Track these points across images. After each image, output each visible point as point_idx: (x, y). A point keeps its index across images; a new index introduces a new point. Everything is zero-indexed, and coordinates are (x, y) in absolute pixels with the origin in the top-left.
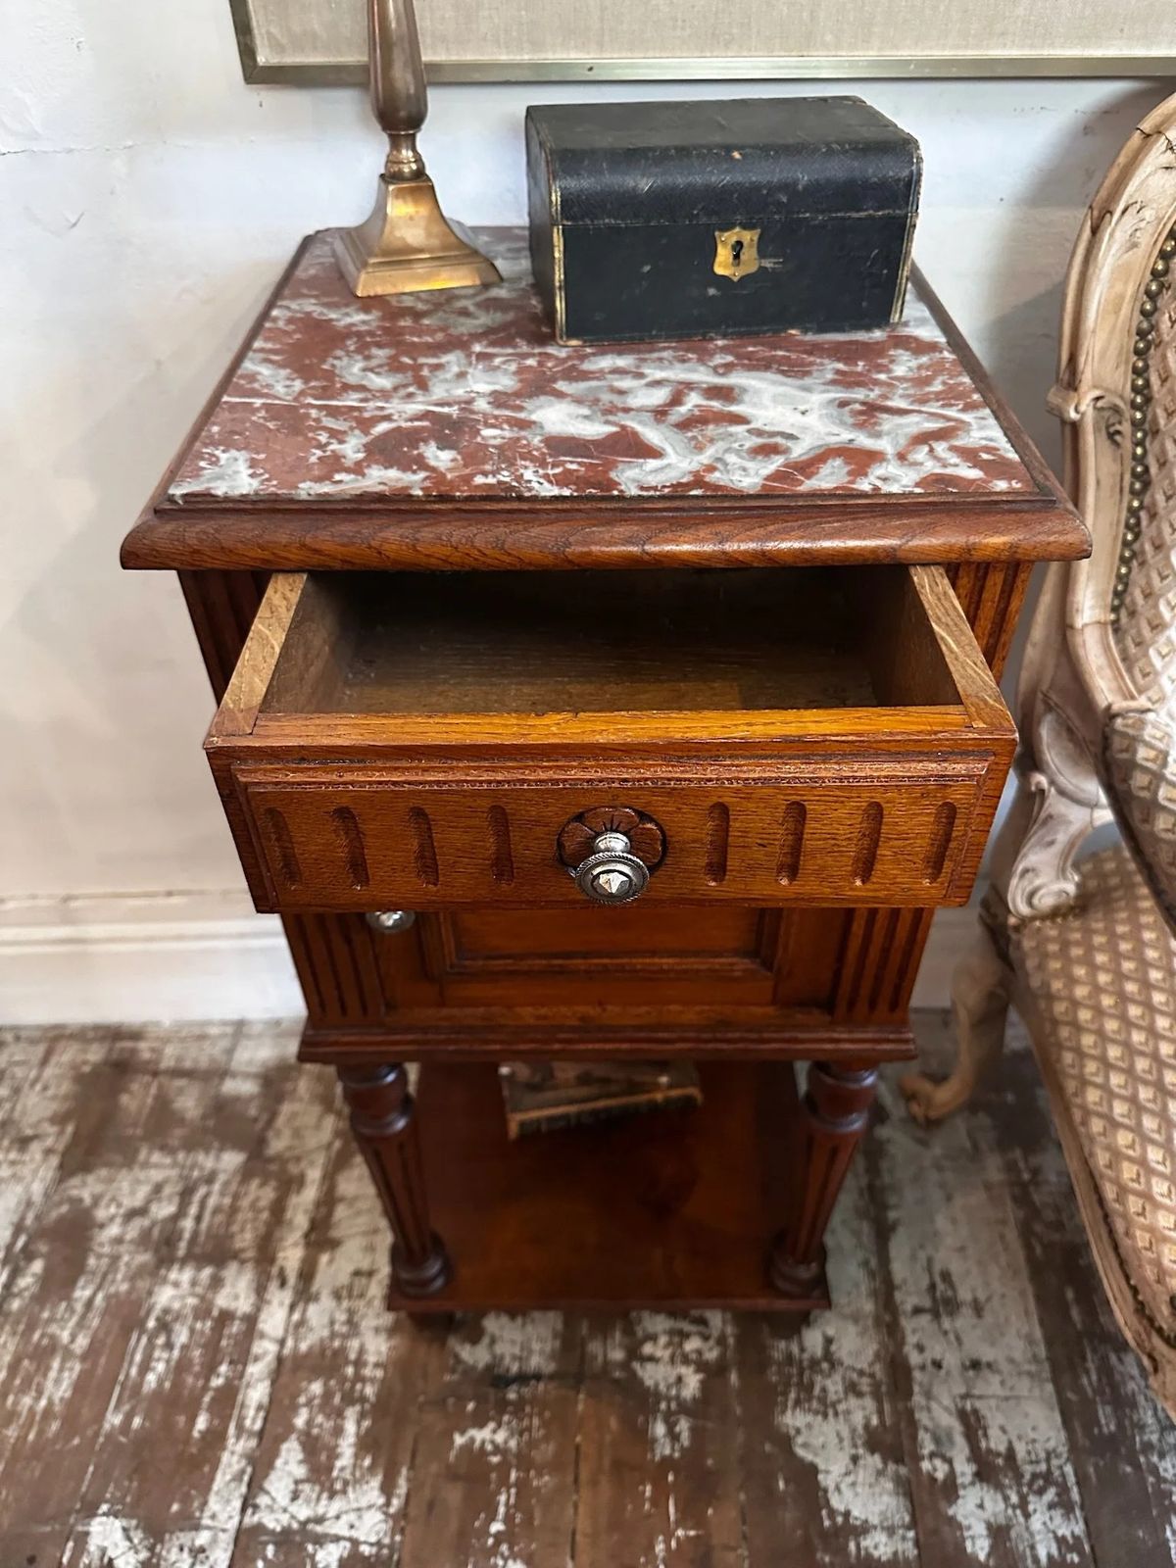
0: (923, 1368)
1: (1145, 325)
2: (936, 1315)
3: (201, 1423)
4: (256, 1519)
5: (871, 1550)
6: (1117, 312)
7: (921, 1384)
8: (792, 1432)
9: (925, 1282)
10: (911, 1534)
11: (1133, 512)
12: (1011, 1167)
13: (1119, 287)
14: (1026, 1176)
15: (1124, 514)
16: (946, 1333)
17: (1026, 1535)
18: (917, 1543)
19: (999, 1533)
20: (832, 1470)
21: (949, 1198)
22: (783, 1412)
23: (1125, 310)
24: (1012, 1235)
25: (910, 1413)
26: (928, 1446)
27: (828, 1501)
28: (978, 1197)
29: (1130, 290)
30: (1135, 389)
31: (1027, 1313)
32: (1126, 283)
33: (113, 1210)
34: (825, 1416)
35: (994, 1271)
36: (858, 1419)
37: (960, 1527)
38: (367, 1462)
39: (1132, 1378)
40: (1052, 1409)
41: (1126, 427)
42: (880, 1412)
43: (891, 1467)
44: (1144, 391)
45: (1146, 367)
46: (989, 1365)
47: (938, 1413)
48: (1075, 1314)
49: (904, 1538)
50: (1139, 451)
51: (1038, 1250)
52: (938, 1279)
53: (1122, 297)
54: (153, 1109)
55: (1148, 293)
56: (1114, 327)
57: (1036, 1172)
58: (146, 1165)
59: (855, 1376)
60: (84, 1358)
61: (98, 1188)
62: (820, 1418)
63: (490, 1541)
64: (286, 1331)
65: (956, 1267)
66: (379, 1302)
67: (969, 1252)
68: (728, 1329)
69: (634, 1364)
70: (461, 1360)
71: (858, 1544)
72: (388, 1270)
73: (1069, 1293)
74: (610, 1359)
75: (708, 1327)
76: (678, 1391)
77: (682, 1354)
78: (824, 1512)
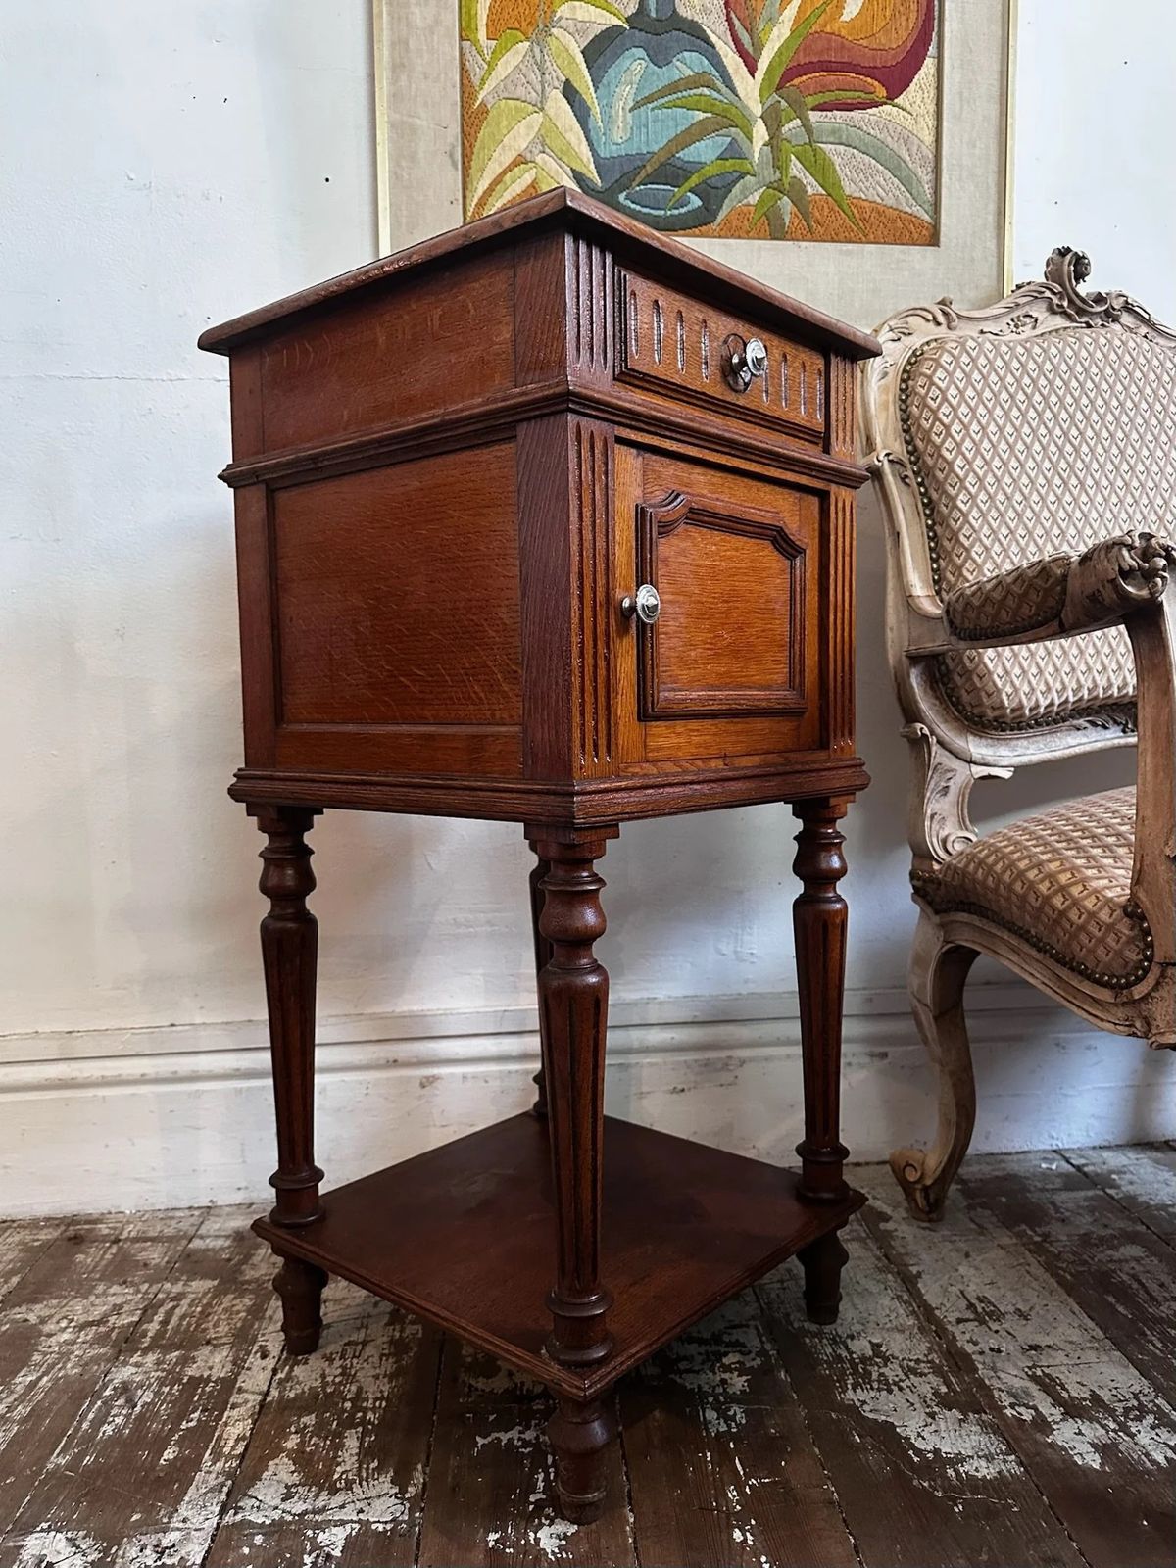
0: (982, 1353)
1: (905, 417)
2: (982, 1322)
3: (169, 1454)
4: (239, 1517)
5: (973, 1472)
6: (887, 409)
7: (983, 1364)
8: (858, 1404)
9: (963, 1304)
10: (1012, 1458)
11: (930, 528)
12: (1020, 1235)
13: (884, 397)
14: (1037, 1239)
15: (925, 530)
16: (997, 1332)
17: (1137, 1448)
18: (1021, 1464)
19: (1105, 1450)
20: (912, 1426)
21: (967, 1256)
22: (844, 1391)
23: (891, 408)
24: (1039, 1272)
25: (981, 1383)
26: (1007, 1401)
27: (912, 1444)
28: (995, 1254)
29: (891, 398)
30: (910, 453)
31: (1073, 1313)
32: (887, 394)
33: (63, 1324)
34: (890, 1391)
35: (1032, 1294)
36: (926, 1389)
37: (1063, 1448)
38: (376, 1464)
40: (1127, 1367)
41: (910, 473)
42: (948, 1384)
43: (972, 1417)
44: (914, 452)
45: (912, 439)
46: (1049, 1346)
47: (1009, 1378)
48: (1121, 1309)
49: (1005, 1462)
50: (923, 490)
51: (1069, 1278)
52: (974, 1301)
53: (888, 402)
54: (111, 1262)
55: (901, 400)
56: (887, 419)
57: (1046, 1235)
58: (105, 1294)
59: (912, 1363)
60: (22, 1421)
61: (46, 1313)
62: (884, 1392)
63: (531, 1507)
64: (269, 1386)
65: (989, 1293)
66: (376, 1360)
67: (999, 1284)
68: (768, 1346)
69: (673, 1376)
70: (477, 1389)
71: (957, 1472)
72: (385, 1339)
73: (1111, 1299)
74: (643, 1373)
75: (745, 1347)
76: (725, 1389)
77: (723, 1365)
78: (911, 1452)
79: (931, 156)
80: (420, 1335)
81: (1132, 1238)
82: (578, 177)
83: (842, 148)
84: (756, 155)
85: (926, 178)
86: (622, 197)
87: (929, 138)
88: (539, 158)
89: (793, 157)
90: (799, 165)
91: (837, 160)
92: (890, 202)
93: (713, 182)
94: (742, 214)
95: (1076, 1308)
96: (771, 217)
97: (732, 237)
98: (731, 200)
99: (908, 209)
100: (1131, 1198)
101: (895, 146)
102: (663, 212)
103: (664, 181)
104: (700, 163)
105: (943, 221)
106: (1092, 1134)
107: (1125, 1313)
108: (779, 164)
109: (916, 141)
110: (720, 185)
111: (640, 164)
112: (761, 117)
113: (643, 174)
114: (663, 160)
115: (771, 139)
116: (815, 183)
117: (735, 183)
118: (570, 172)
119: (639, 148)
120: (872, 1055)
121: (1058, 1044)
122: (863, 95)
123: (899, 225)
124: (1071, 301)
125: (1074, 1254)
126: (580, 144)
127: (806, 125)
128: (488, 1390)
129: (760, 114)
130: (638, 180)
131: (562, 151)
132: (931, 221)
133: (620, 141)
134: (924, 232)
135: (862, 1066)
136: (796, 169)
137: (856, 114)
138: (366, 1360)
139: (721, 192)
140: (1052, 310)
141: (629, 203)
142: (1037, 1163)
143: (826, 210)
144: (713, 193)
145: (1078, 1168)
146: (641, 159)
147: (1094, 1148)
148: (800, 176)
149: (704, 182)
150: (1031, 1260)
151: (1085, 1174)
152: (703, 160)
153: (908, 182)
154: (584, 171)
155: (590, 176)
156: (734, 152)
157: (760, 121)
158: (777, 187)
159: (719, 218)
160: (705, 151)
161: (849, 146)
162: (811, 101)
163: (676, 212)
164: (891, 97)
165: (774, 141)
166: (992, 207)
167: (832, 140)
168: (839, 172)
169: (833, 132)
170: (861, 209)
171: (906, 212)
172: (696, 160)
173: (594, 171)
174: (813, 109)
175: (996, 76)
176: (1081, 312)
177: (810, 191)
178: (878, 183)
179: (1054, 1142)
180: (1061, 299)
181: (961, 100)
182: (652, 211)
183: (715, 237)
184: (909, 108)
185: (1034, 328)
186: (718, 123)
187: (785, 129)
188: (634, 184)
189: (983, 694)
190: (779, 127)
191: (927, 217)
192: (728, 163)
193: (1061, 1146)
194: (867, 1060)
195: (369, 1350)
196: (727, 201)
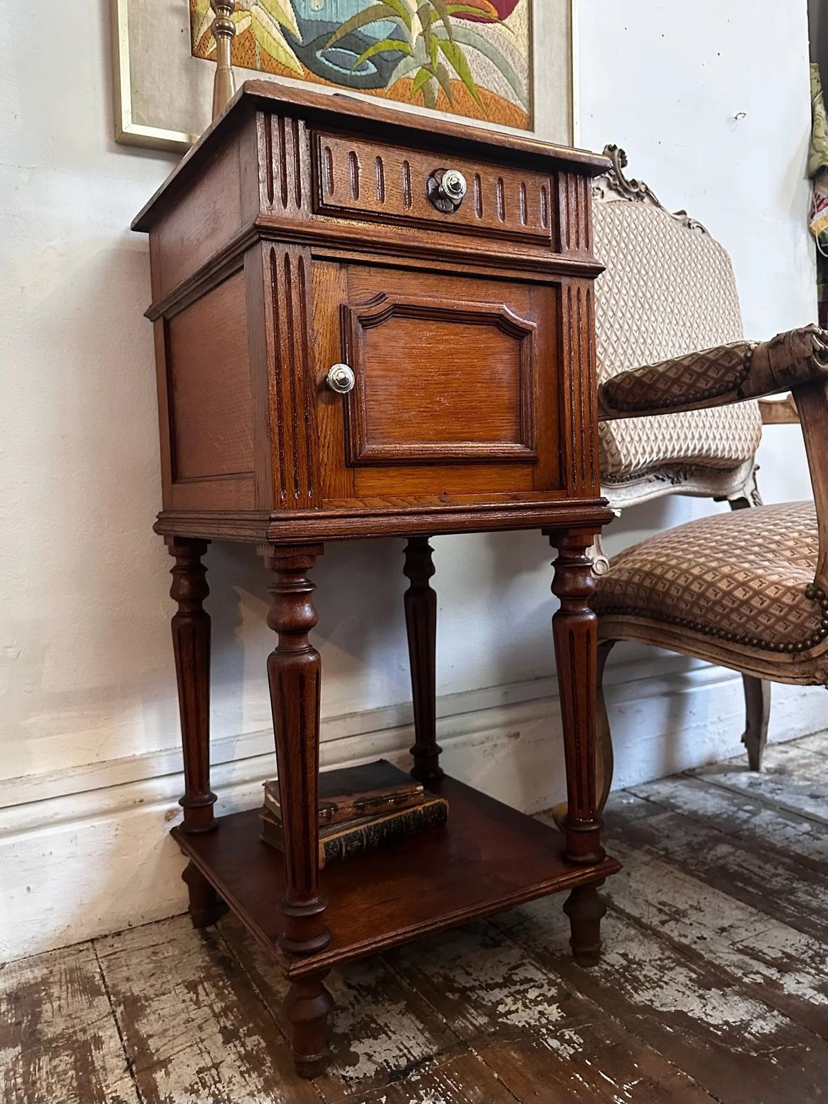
0: (695, 942)
2: (677, 920)
5: (761, 1031)
7: (702, 950)
8: (649, 1003)
9: (655, 910)
10: (775, 1013)
12: (649, 852)
14: (662, 853)
16: (691, 924)
18: (784, 1015)
19: (822, 988)
20: (694, 1007)
21: (629, 874)
22: (632, 996)
24: (682, 875)
25: (710, 963)
26: (738, 972)
27: (707, 1023)
28: (645, 869)
31: (726, 899)
34: (661, 987)
35: (690, 892)
36: (682, 979)
37: (798, 996)
39: (811, 900)
40: (786, 928)
42: (693, 971)
43: (728, 990)
46: (731, 926)
47: (726, 956)
48: (751, 889)
49: (774, 1017)
51: (703, 875)
52: (660, 907)
57: (665, 849)
59: (658, 962)
62: (658, 989)
65: (664, 898)
66: (238, 1078)
67: (665, 890)
68: (551, 976)
69: (500, 1020)
70: (351, 1078)
71: (750, 1033)
72: (233, 1057)
73: (740, 884)
74: (478, 1024)
75: (536, 981)
76: (547, 1019)
77: (531, 1001)
78: (711, 1029)
79: (526, 66)
80: (263, 1044)
81: (717, 840)
82: (285, 32)
83: (471, 48)
84: (414, 41)
85: (525, 82)
86: (318, 54)
87: (525, 54)
88: (254, 9)
89: (439, 48)
90: (444, 55)
91: (468, 58)
92: (503, 94)
93: (385, 55)
94: (406, 85)
95: (725, 896)
96: (426, 91)
97: (399, 100)
98: (398, 72)
99: (513, 101)
100: (694, 813)
101: (504, 54)
102: (348, 72)
103: (349, 47)
104: (375, 39)
105: (536, 114)
106: (642, 774)
107: (755, 891)
108: (430, 52)
109: (517, 54)
110: (389, 59)
111: (331, 30)
112: (417, 13)
113: (334, 39)
114: (349, 30)
115: (424, 31)
116: (454, 71)
117: (400, 59)
118: (278, 26)
119: (331, 18)
120: (510, 736)
121: (620, 711)
122: (483, 12)
123: (508, 112)
124: (620, 182)
125: (693, 858)
126: (285, 5)
127: (446, 25)
128: (361, 1076)
129: (416, 10)
130: (330, 43)
131: (271, 7)
132: (527, 113)
133: (316, 9)
134: (524, 120)
135: (504, 745)
136: (441, 57)
137: (479, 25)
138: (230, 1082)
139: (390, 64)
140: (610, 186)
141: (323, 59)
142: (619, 800)
143: (462, 94)
144: (385, 64)
145: (646, 799)
146: (333, 27)
147: (644, 784)
148: (444, 63)
149: (378, 54)
150: (671, 869)
151: (653, 802)
152: (377, 37)
153: (512, 82)
154: (289, 27)
155: (292, 31)
156: (398, 35)
157: (416, 16)
158: (428, 68)
159: (390, 84)
160: (378, 30)
161: (475, 48)
162: (451, 9)
163: (358, 74)
164: (501, 18)
165: (426, 33)
166: (565, 110)
167: (463, 40)
168: (470, 65)
169: (465, 35)
170: (484, 95)
171: (512, 104)
172: (372, 35)
173: (297, 29)
174: (451, 15)
175: (564, 18)
176: (626, 190)
177: (451, 76)
178: (494, 79)
179: (622, 784)
180: (614, 180)
181: (544, 30)
182: (340, 69)
183: (386, 98)
184: (512, 29)
185: (603, 197)
186: (387, 11)
187: (433, 26)
188: (328, 45)
189: (608, 455)
190: (429, 24)
191: (524, 109)
192: (396, 43)
193: (626, 786)
194: (506, 740)
195: (226, 1072)
196: (394, 72)
